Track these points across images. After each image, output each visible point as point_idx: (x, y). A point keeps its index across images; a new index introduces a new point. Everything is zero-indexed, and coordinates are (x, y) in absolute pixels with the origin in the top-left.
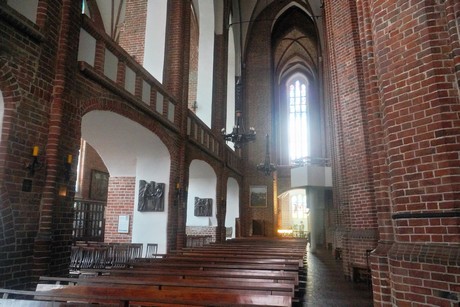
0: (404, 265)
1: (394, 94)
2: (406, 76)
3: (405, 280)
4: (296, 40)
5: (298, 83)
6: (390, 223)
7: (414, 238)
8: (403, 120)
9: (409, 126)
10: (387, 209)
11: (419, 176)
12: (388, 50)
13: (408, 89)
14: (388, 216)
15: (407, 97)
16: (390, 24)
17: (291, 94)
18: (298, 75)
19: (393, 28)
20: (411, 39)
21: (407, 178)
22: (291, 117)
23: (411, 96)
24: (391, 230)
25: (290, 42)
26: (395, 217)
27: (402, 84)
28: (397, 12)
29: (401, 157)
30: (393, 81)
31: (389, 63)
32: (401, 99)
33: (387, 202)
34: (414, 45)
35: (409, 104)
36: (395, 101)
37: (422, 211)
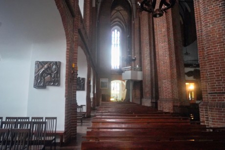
0: (216, 109)
1: (212, 52)
2: (217, 46)
3: (216, 114)
4: (118, 11)
5: (116, 30)
6: (207, 96)
7: (218, 101)
8: (215, 61)
9: (218, 63)
10: (207, 91)
11: (221, 80)
12: (210, 35)
13: (218, 51)
14: (207, 93)
15: (217, 53)
16: (211, 26)
17: (113, 36)
18: (117, 27)
19: (213, 28)
20: (220, 33)
21: (217, 81)
22: (113, 46)
23: (219, 53)
24: (208, 98)
25: (116, 11)
26: (209, 94)
27: (216, 48)
28: (215, 22)
29: (214, 74)
30: (212, 47)
31: (210, 40)
32: (215, 54)
33: (207, 88)
34: (221, 35)
35: (218, 56)
36: (213, 54)
37: (222, 92)
